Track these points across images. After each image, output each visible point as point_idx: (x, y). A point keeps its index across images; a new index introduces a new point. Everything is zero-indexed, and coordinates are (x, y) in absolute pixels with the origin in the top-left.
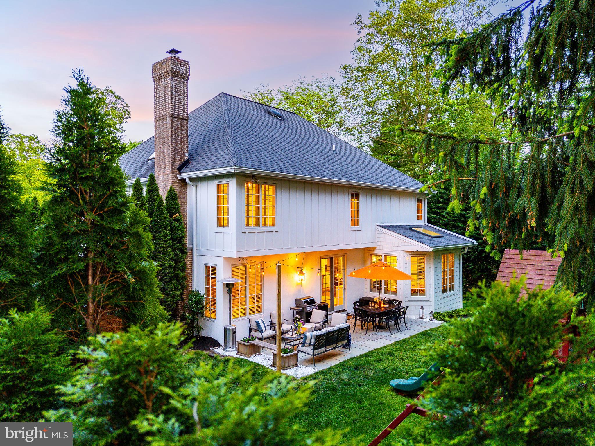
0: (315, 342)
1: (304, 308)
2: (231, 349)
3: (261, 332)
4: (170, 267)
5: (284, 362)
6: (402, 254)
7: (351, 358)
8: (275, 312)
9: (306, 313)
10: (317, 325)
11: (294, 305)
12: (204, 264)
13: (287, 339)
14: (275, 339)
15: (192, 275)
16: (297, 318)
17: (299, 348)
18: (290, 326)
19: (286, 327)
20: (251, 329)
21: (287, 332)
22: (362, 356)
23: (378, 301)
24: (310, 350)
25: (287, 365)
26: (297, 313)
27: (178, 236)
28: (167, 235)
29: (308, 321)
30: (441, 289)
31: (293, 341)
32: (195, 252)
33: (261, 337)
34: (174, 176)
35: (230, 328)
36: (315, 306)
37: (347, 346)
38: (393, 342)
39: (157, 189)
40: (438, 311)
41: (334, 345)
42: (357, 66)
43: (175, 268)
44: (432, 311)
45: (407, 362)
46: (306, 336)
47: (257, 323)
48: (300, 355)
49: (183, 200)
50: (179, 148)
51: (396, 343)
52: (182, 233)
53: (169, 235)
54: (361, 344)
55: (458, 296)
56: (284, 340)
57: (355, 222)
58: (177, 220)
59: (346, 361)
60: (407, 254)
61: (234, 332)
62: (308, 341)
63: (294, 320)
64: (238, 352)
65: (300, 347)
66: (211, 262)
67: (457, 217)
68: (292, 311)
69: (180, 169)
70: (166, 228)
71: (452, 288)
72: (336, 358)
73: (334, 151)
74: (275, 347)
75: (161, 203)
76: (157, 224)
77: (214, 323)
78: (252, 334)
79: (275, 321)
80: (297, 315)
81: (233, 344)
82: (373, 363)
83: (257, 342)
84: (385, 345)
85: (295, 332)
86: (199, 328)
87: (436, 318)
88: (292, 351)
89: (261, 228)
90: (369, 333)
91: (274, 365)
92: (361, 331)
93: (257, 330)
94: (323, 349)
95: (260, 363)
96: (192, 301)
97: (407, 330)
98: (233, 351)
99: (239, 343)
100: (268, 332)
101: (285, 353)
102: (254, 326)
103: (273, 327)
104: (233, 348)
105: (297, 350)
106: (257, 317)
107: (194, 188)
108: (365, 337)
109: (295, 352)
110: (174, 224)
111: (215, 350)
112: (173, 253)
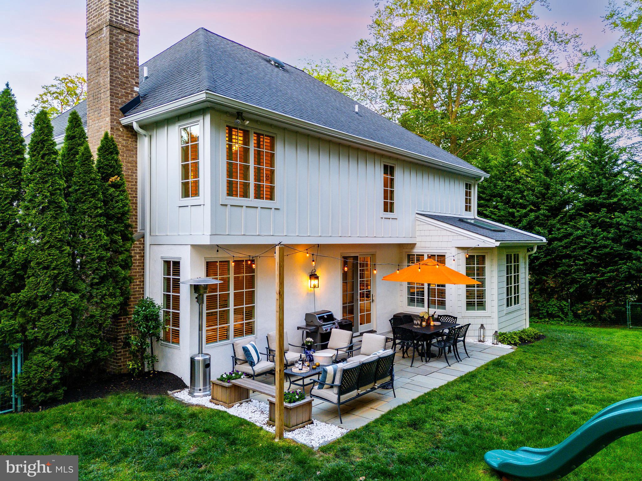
0: (342, 381)
1: (318, 327)
2: (201, 394)
3: (252, 364)
4: (101, 259)
5: (288, 417)
6: (454, 251)
7: (399, 407)
8: (274, 333)
9: (322, 334)
10: (340, 352)
11: (303, 324)
12: (162, 258)
13: (293, 375)
14: (274, 374)
15: (143, 275)
16: (309, 342)
17: (313, 392)
18: (298, 355)
19: (292, 356)
20: (235, 360)
21: (293, 364)
22: (415, 402)
23: (426, 317)
24: (332, 395)
25: (293, 421)
26: (308, 335)
27: (116, 210)
28: (96, 208)
29: (325, 347)
30: (505, 302)
31: (303, 378)
32: (148, 240)
33: (252, 372)
34: (115, 120)
35: (200, 358)
36: (334, 324)
37: (389, 385)
38: (455, 378)
39: (83, 136)
40: (503, 331)
41: (371, 386)
42: (374, 43)
43: (111, 262)
44: (496, 332)
45: (490, 411)
46: (325, 372)
47: (246, 350)
48: (316, 402)
49: (131, 159)
50: (124, 77)
51: (463, 379)
52: (124, 206)
53: (100, 208)
54: (409, 381)
55: (524, 312)
56: (288, 376)
57: (389, 207)
58: (115, 186)
59: (391, 412)
60: (460, 251)
61: (207, 366)
62: (329, 381)
63: (303, 344)
64: (213, 398)
65: (316, 390)
66: (172, 254)
67: (504, 216)
68: (300, 331)
69: (126, 110)
70: (94, 195)
71: (517, 301)
72: (374, 405)
73: (357, 113)
74: (273, 389)
75: (88, 155)
76: (79, 189)
77: (175, 351)
78: (238, 367)
79: (275, 346)
80: (307, 337)
81: (205, 384)
82: (438, 414)
83: (244, 382)
84: (446, 382)
85: (307, 364)
86: (153, 359)
87: (502, 341)
88: (302, 397)
89: (252, 200)
90: (416, 364)
91: (271, 422)
92: (403, 361)
93: (246, 362)
94: (354, 393)
95: (247, 418)
96: (139, 315)
97: (468, 359)
98: (206, 396)
99: (213, 384)
100: (263, 365)
101: (290, 402)
102: (240, 355)
103: (271, 357)
104: (205, 389)
105: (312, 396)
106: (246, 341)
107: (146, 139)
108: (410, 369)
109: (308, 399)
110: (110, 192)
111: (176, 395)
112: (106, 238)
